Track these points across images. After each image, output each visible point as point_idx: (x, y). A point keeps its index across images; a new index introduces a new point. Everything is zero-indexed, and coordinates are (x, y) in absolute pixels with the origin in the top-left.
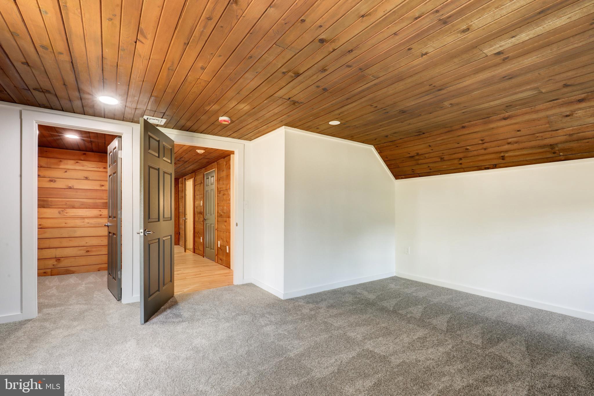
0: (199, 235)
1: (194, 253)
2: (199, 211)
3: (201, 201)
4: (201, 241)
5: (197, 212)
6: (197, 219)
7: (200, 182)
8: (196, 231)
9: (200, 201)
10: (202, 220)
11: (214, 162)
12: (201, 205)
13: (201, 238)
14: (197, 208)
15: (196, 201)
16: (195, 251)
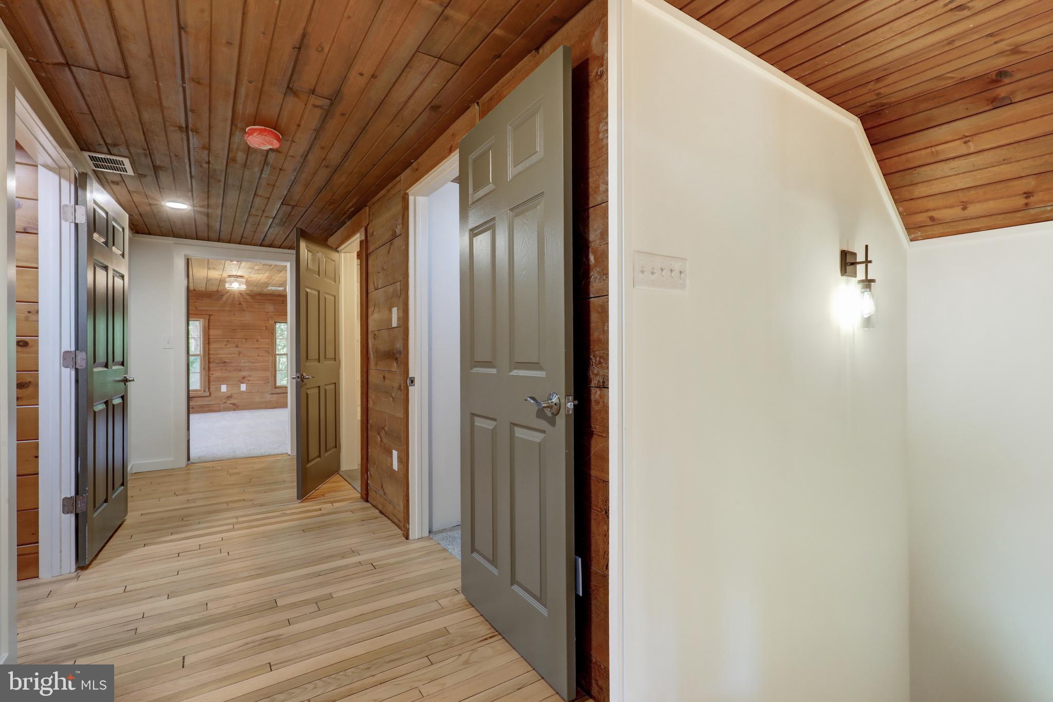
0: (385, 441)
1: (367, 501)
2: (383, 347)
3: (395, 310)
4: (395, 466)
5: (377, 351)
6: (374, 377)
7: (388, 236)
8: (370, 421)
9: (390, 311)
10: (396, 385)
11: (468, 108)
12: (394, 324)
13: (395, 453)
14: (375, 337)
15: (373, 313)
16: (367, 494)
